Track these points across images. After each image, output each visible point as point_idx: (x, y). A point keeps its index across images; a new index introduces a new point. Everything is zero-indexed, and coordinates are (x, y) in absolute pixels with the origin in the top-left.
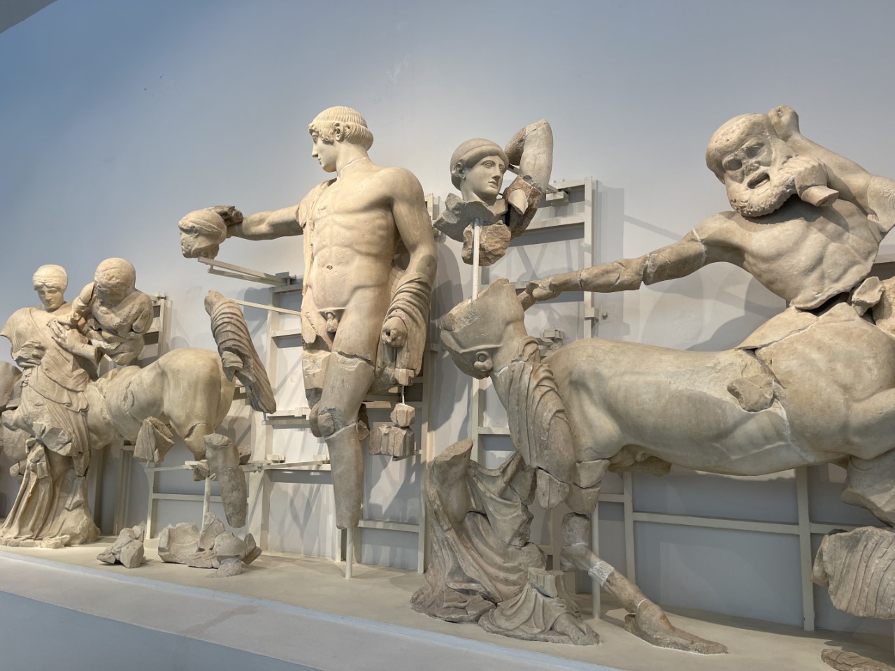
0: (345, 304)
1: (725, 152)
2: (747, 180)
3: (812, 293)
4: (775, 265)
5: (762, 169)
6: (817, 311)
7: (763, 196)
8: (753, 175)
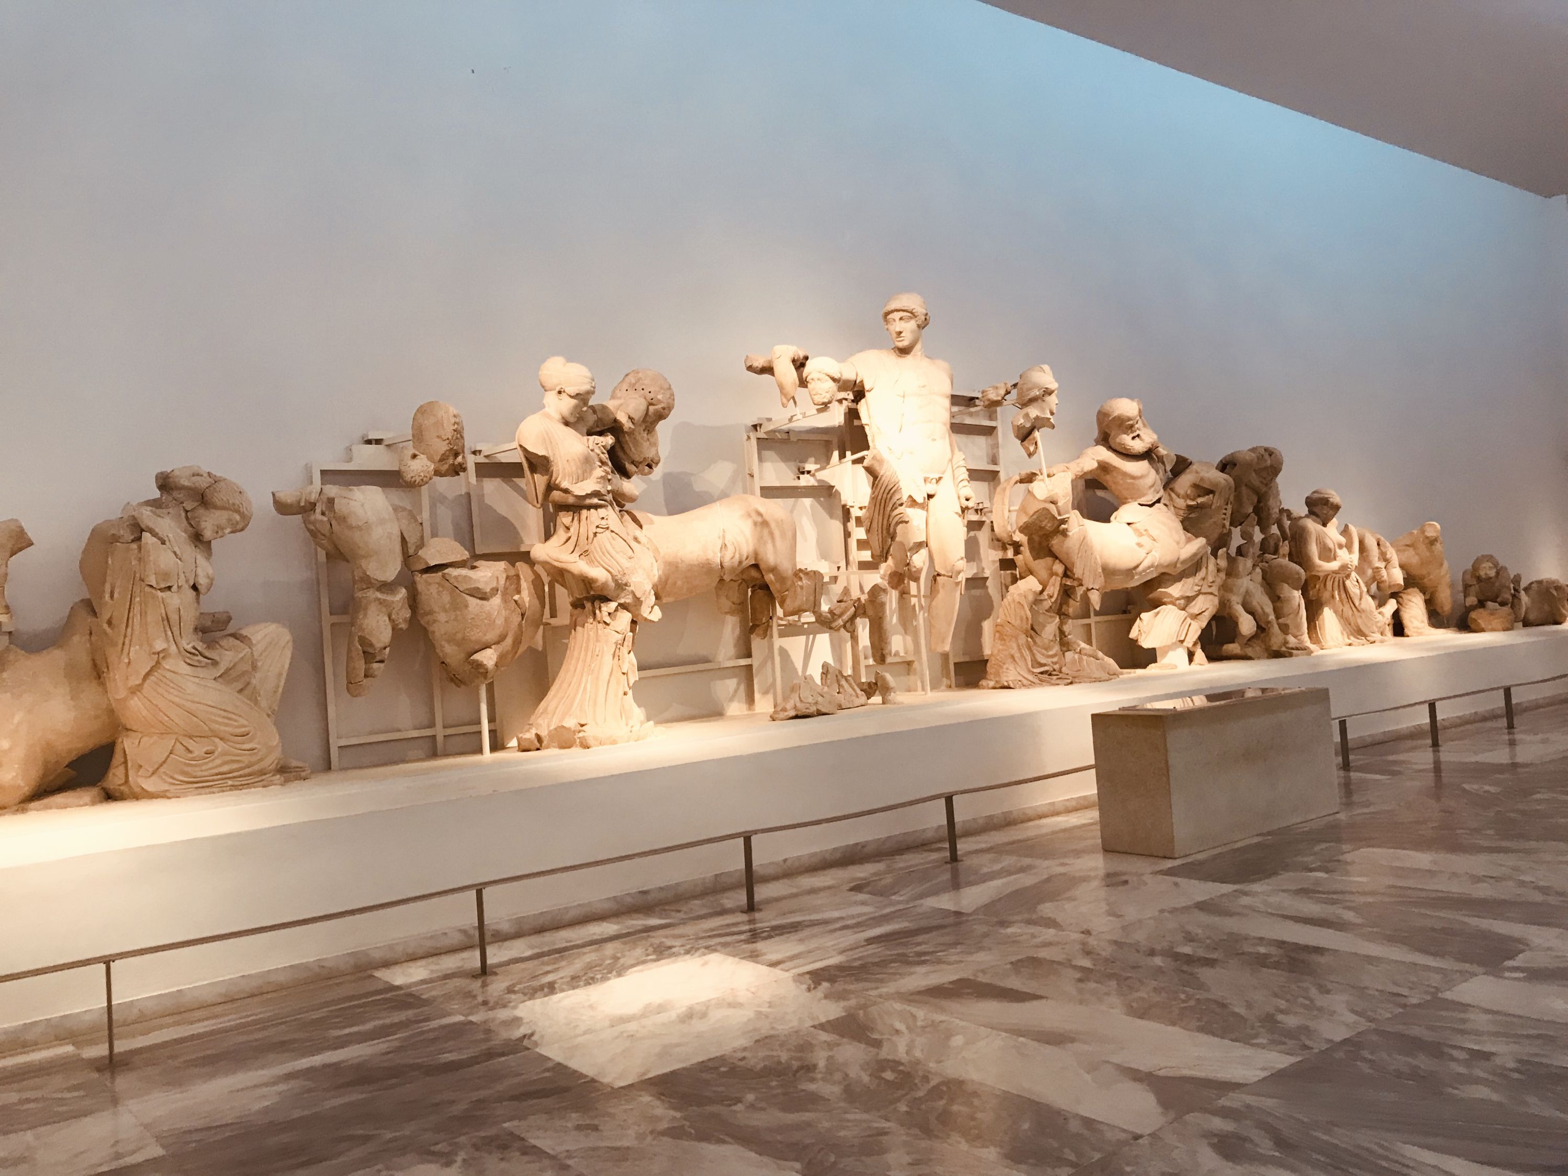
0: (944, 473)
1: (1129, 419)
2: (1132, 435)
3: (1150, 498)
4: (1137, 482)
5: (1138, 432)
6: (1151, 506)
7: (1138, 446)
8: (1135, 434)
